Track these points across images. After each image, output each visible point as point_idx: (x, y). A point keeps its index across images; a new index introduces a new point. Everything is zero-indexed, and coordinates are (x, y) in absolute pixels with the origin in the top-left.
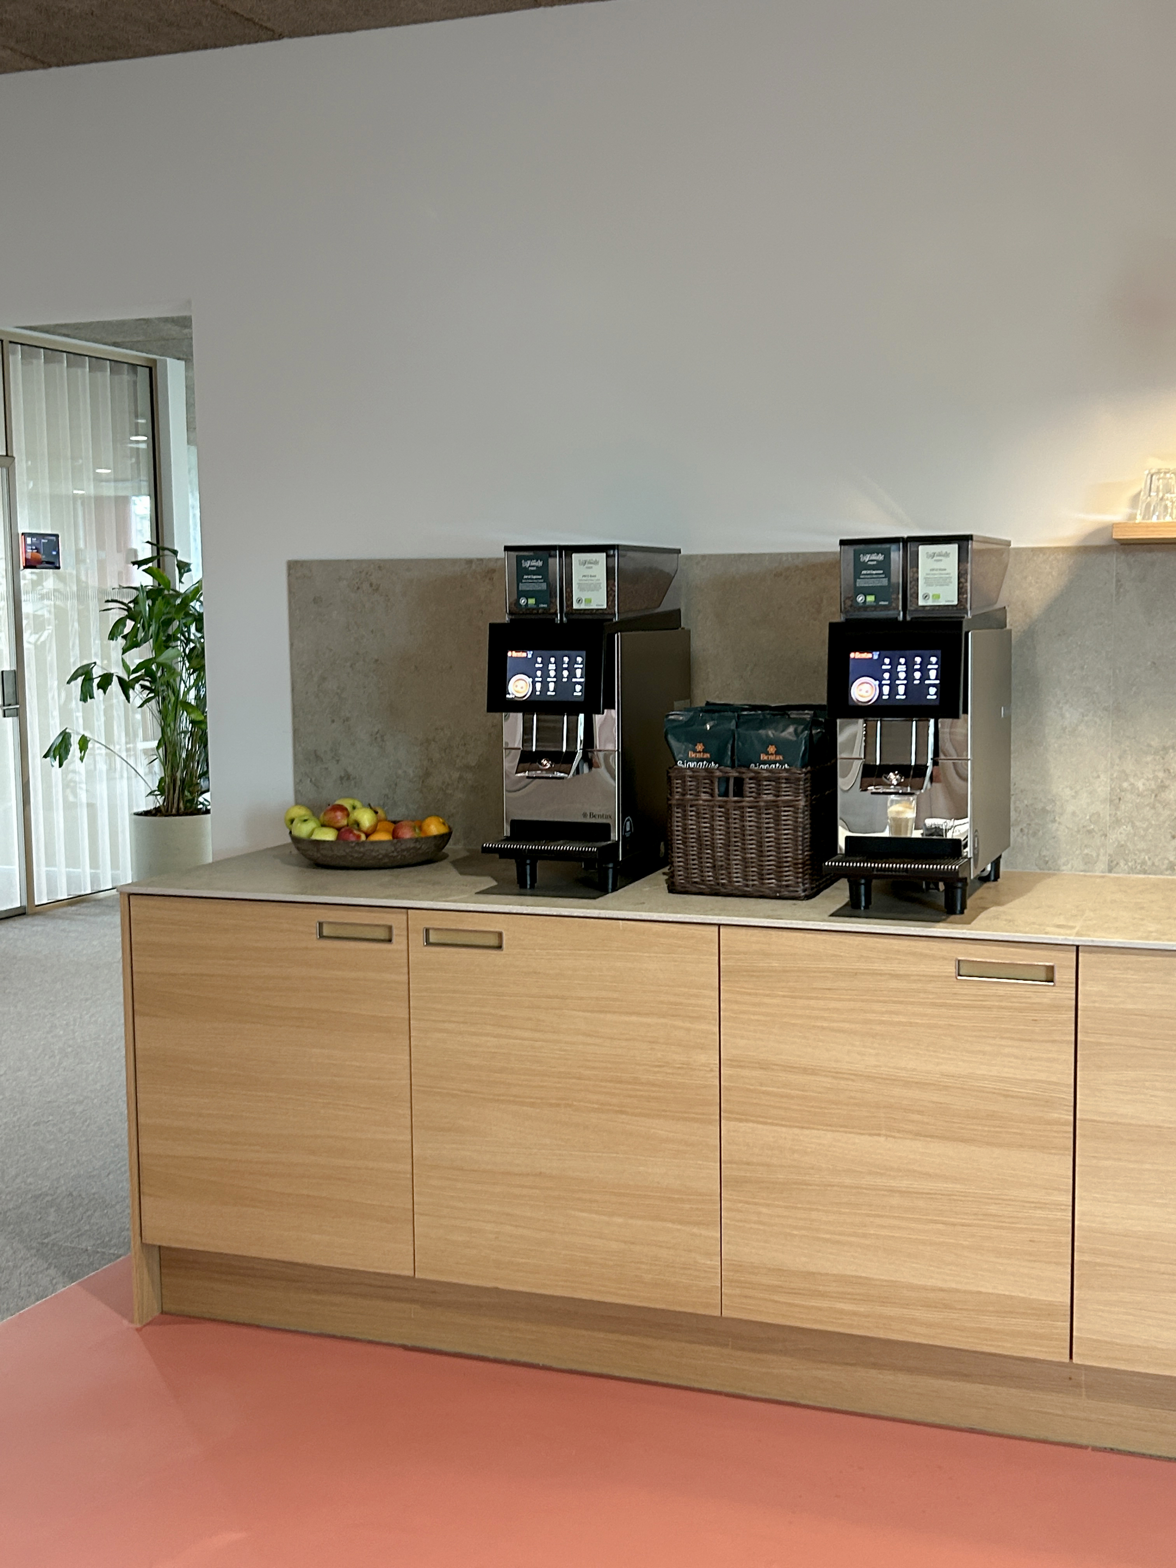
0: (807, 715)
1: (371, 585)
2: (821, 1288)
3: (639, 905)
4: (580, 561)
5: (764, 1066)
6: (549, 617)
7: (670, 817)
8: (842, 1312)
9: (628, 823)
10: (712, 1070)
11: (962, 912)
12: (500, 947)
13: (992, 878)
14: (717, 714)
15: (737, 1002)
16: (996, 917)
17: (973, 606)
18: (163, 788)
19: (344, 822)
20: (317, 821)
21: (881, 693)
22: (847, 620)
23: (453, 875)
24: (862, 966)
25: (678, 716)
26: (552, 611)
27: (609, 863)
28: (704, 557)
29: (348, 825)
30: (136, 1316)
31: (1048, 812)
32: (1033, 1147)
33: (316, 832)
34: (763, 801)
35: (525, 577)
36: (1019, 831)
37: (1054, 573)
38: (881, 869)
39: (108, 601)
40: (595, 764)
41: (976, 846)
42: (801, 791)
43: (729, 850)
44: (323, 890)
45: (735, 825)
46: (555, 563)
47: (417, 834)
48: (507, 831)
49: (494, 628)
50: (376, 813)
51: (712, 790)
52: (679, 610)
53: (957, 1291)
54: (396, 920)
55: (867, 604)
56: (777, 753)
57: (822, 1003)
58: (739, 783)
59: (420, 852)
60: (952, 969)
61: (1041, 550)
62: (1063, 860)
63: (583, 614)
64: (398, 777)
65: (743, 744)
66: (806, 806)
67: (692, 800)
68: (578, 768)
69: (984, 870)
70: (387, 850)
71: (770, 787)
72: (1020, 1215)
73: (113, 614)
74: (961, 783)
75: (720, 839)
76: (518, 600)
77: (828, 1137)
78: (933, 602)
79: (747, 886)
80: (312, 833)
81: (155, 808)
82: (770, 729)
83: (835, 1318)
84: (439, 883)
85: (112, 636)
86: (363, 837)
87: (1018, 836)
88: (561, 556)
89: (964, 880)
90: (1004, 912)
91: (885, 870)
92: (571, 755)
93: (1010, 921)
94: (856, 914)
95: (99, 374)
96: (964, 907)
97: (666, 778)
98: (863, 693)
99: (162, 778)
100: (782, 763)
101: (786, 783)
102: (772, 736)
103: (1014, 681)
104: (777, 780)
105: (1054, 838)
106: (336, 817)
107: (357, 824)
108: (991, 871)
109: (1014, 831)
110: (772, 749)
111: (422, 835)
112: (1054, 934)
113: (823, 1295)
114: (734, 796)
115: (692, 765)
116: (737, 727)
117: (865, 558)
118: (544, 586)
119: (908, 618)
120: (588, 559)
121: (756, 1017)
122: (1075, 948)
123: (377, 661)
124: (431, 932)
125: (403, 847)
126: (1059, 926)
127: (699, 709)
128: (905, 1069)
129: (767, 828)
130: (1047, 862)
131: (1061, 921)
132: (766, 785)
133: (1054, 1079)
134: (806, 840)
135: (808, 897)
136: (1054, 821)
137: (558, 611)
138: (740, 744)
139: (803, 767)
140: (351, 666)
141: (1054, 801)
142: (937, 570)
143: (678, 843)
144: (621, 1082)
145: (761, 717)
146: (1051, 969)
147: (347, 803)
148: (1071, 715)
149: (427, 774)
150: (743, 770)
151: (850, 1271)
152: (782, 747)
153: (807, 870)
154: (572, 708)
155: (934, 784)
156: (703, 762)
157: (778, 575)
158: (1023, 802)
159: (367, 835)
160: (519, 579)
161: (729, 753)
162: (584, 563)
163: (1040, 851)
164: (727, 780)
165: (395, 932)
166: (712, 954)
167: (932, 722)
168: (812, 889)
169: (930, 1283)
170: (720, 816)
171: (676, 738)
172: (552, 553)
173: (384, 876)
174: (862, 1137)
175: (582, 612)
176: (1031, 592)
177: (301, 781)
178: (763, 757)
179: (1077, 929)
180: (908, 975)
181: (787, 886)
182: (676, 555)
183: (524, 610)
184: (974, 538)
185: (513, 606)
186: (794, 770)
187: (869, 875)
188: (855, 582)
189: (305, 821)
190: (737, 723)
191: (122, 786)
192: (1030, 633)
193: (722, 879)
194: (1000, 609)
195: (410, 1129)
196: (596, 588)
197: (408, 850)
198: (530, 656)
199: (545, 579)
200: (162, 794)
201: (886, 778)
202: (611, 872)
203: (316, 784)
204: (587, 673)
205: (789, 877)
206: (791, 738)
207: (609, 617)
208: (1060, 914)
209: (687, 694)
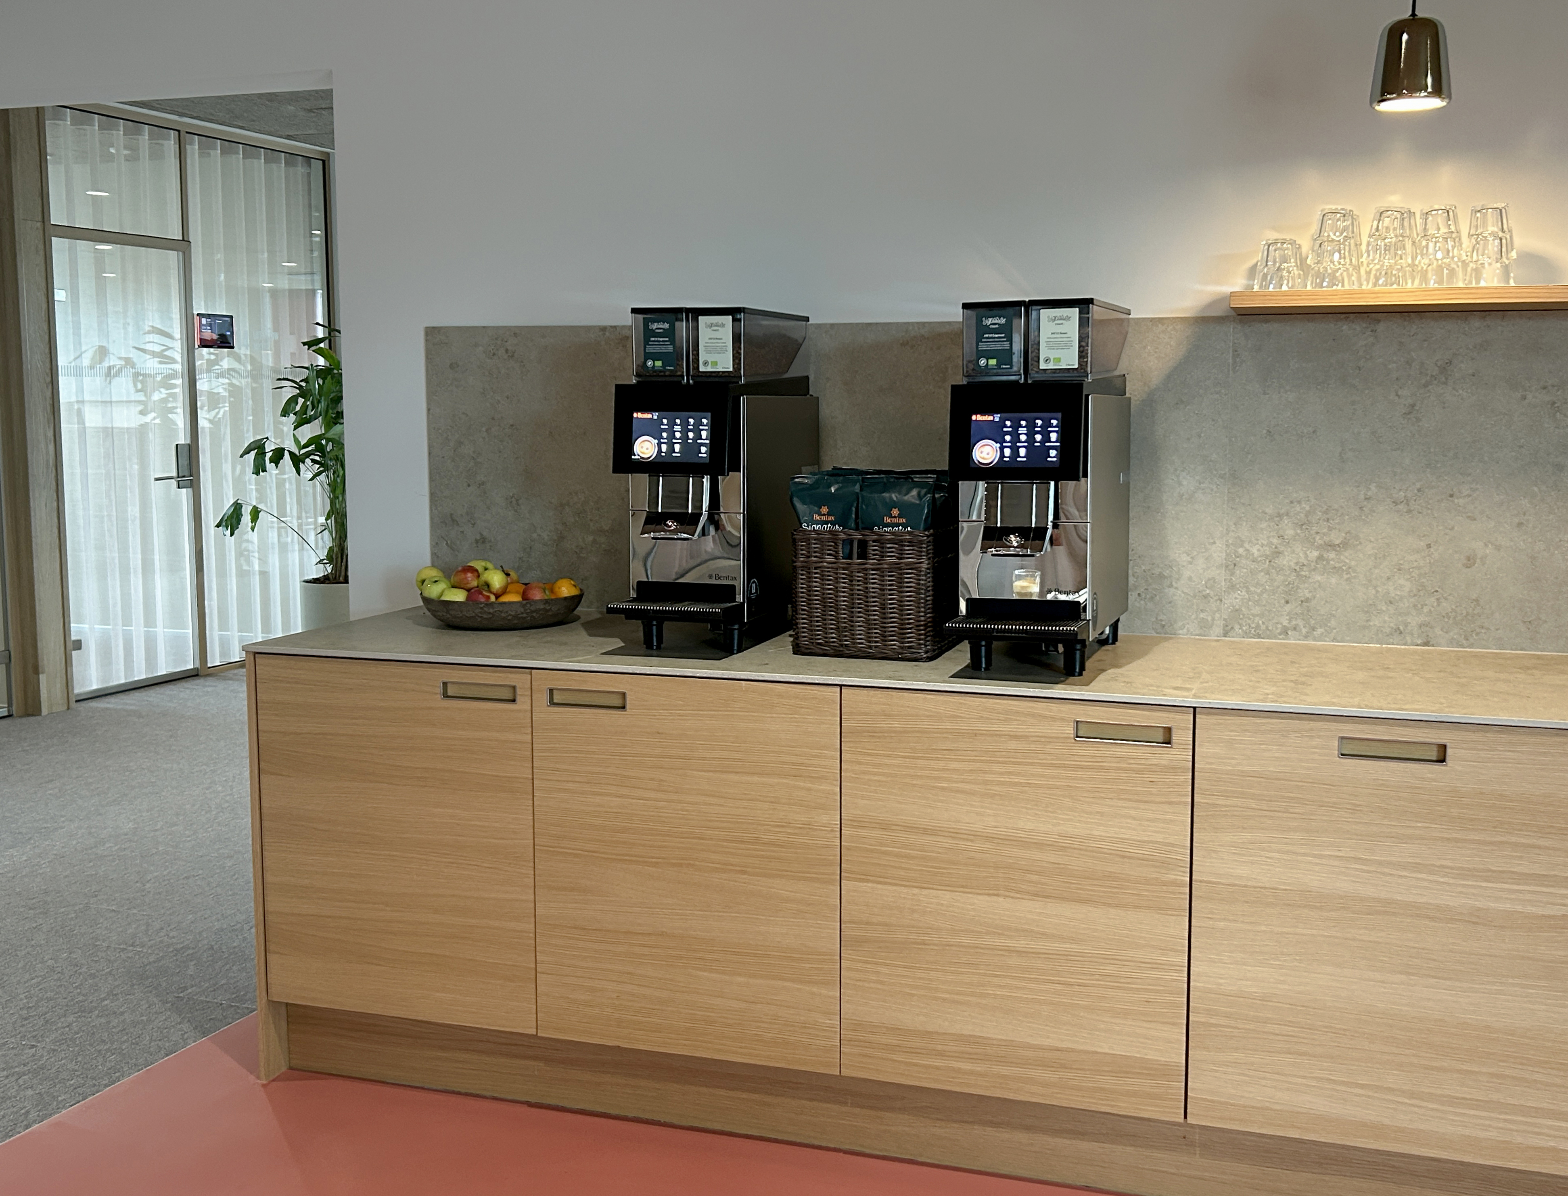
0: (931, 479)
1: (507, 351)
2: (939, 1047)
3: (763, 666)
4: (706, 323)
5: (885, 826)
6: (676, 379)
7: (795, 578)
8: (959, 1071)
9: (754, 585)
10: (832, 831)
11: (1080, 674)
12: (623, 707)
13: (1110, 641)
14: (841, 478)
15: (860, 763)
16: (1114, 679)
17: (1094, 370)
18: (332, 557)
19: (475, 583)
20: (448, 582)
21: (1002, 455)
22: (968, 383)
23: (583, 635)
24: (983, 727)
25: (804, 479)
26: (679, 373)
27: (733, 625)
28: (832, 325)
29: (478, 587)
30: (262, 1074)
31: (1165, 577)
32: (1149, 908)
33: (446, 592)
34: (886, 564)
35: (653, 339)
36: (1137, 596)
37: (1172, 343)
38: (1001, 631)
39: (279, 379)
40: (721, 527)
41: (1095, 608)
42: (923, 554)
43: (852, 612)
44: (449, 650)
45: (859, 587)
46: (682, 327)
47: (548, 596)
48: (633, 594)
49: (622, 391)
50: (508, 575)
51: (836, 552)
52: (807, 378)
53: (1073, 1051)
54: (520, 680)
55: (989, 367)
56: (900, 516)
57: (941, 764)
58: (863, 545)
59: (550, 613)
60: (1071, 731)
61: (1161, 320)
62: (1180, 624)
63: (710, 376)
64: (532, 541)
65: (867, 506)
66: (928, 569)
67: (816, 562)
68: (703, 528)
69: (1102, 633)
70: (516, 612)
71: (893, 550)
72: (1134, 975)
73: (285, 392)
74: (1082, 544)
75: (844, 601)
76: (645, 363)
77: (946, 897)
78: (1054, 365)
79: (870, 647)
80: (441, 595)
81: (324, 576)
82: (894, 492)
83: (953, 1078)
84: (566, 644)
85: (285, 413)
86: (493, 598)
87: (1136, 600)
88: (687, 320)
89: (1083, 642)
90: (1122, 674)
91: (1005, 631)
92: (697, 516)
93: (1128, 683)
94: (974, 676)
95: (274, 166)
96: (1083, 668)
97: (791, 540)
98: (984, 455)
99: (330, 548)
100: (905, 526)
101: (908, 546)
102: (895, 499)
103: (1133, 449)
104: (900, 543)
105: (1170, 603)
106: (466, 578)
107: (488, 585)
108: (1109, 635)
109: (1131, 595)
110: (895, 512)
111: (553, 597)
112: (1171, 696)
113: (941, 1054)
114: (858, 559)
115: (817, 527)
116: (861, 490)
117: (987, 322)
118: (670, 348)
119: (1030, 382)
120: (714, 322)
121: (876, 778)
122: (1192, 709)
123: (512, 425)
124: (555, 692)
125: (533, 608)
126: (1176, 688)
127: (825, 473)
128: (1022, 829)
129: (890, 590)
130: (1163, 626)
131: (1179, 683)
132: (889, 548)
133: (1171, 840)
134: (928, 603)
135: (931, 659)
136: (1171, 586)
137: (685, 374)
138: (864, 506)
139: (925, 530)
140: (487, 431)
141: (1171, 567)
142: (1058, 333)
143: (802, 604)
144: (742, 842)
145: (885, 480)
146: (1169, 730)
147: (478, 565)
148: (1188, 483)
149: (562, 538)
150: (867, 532)
151: (967, 1030)
152: (906, 509)
153: (929, 632)
154: (696, 469)
155: (1054, 547)
156: (827, 524)
157: (904, 344)
158: (1141, 567)
159: (497, 596)
160: (647, 342)
161: (854, 516)
162: (711, 325)
163: (1157, 614)
164: (851, 542)
165: (519, 692)
166: (834, 715)
167: (1052, 483)
168: (934, 650)
169: (1047, 1042)
170: (844, 578)
171: (800, 500)
172: (679, 316)
173: (513, 637)
174: (980, 897)
175: (708, 374)
176: (1150, 361)
177: (437, 543)
178: (887, 520)
179: (1193, 691)
180: (1027, 737)
181: (910, 647)
182: (805, 323)
183: (651, 372)
184: (1095, 302)
185: (640, 368)
186: (917, 533)
187: (989, 636)
188: (977, 345)
189: (436, 581)
190: (861, 487)
191: (294, 557)
192: (1150, 401)
193: (846, 641)
194: (1119, 376)
195: (533, 888)
196: (723, 351)
197: (536, 611)
198: (655, 417)
199: (673, 342)
200: (330, 563)
201: (1006, 540)
202: (736, 632)
203: (452, 547)
204: (713, 436)
205: (912, 638)
206: (913, 501)
207: (735, 380)
208: (1178, 676)
209: (816, 459)
